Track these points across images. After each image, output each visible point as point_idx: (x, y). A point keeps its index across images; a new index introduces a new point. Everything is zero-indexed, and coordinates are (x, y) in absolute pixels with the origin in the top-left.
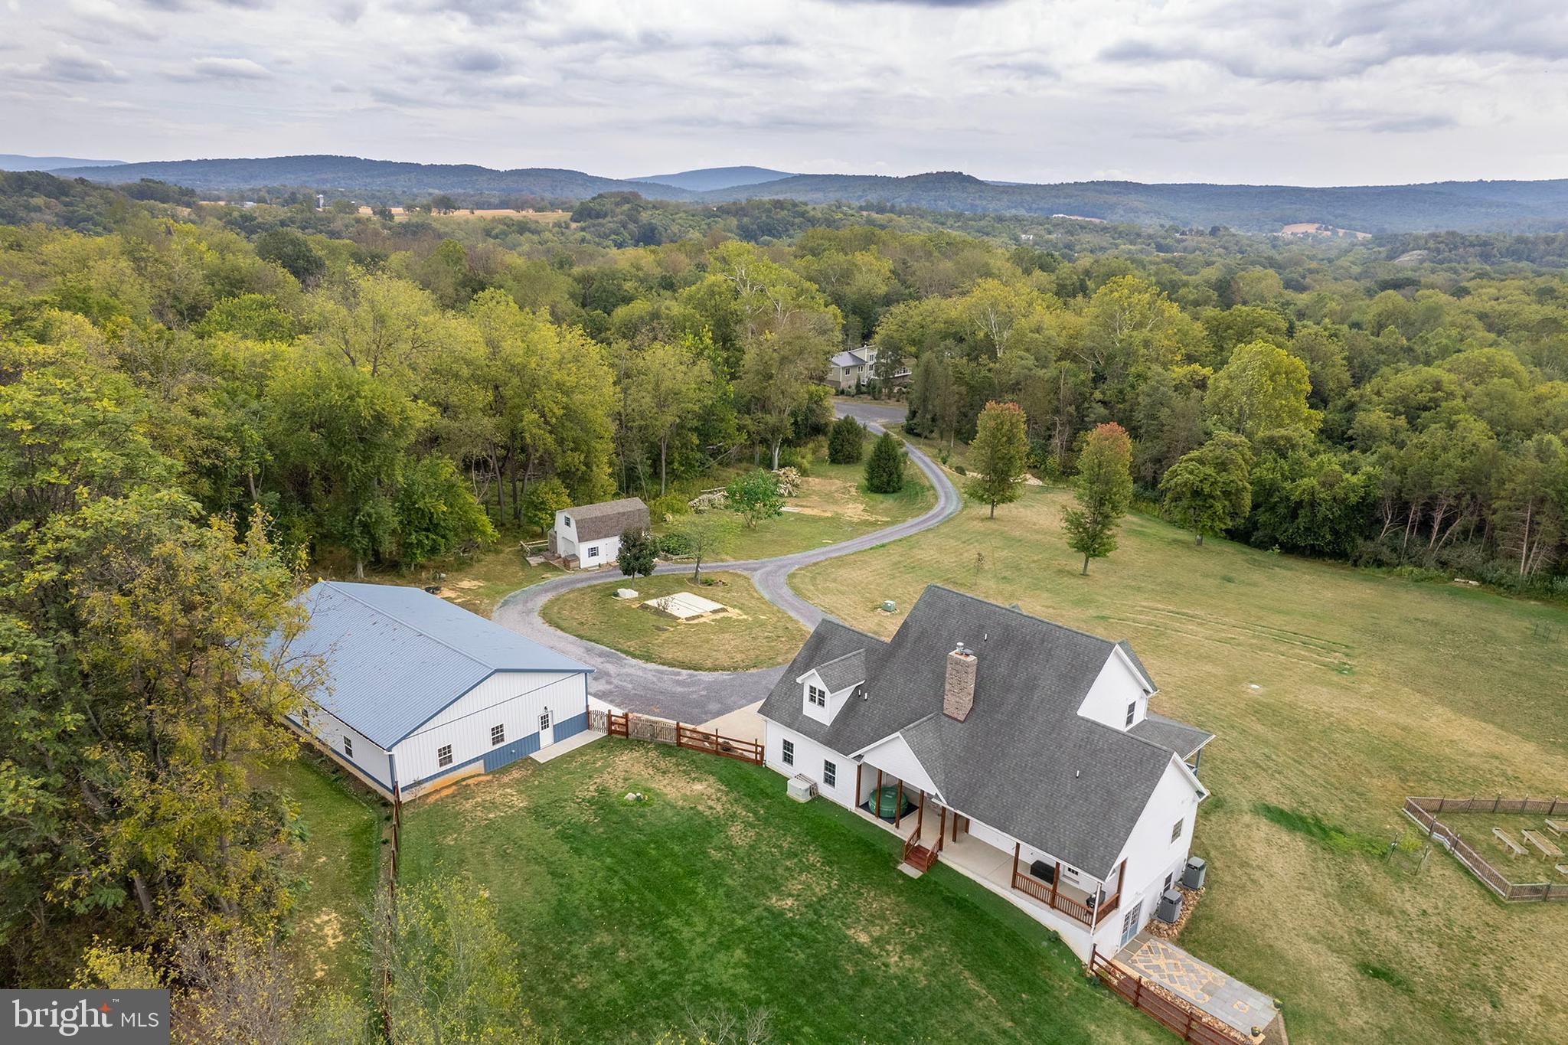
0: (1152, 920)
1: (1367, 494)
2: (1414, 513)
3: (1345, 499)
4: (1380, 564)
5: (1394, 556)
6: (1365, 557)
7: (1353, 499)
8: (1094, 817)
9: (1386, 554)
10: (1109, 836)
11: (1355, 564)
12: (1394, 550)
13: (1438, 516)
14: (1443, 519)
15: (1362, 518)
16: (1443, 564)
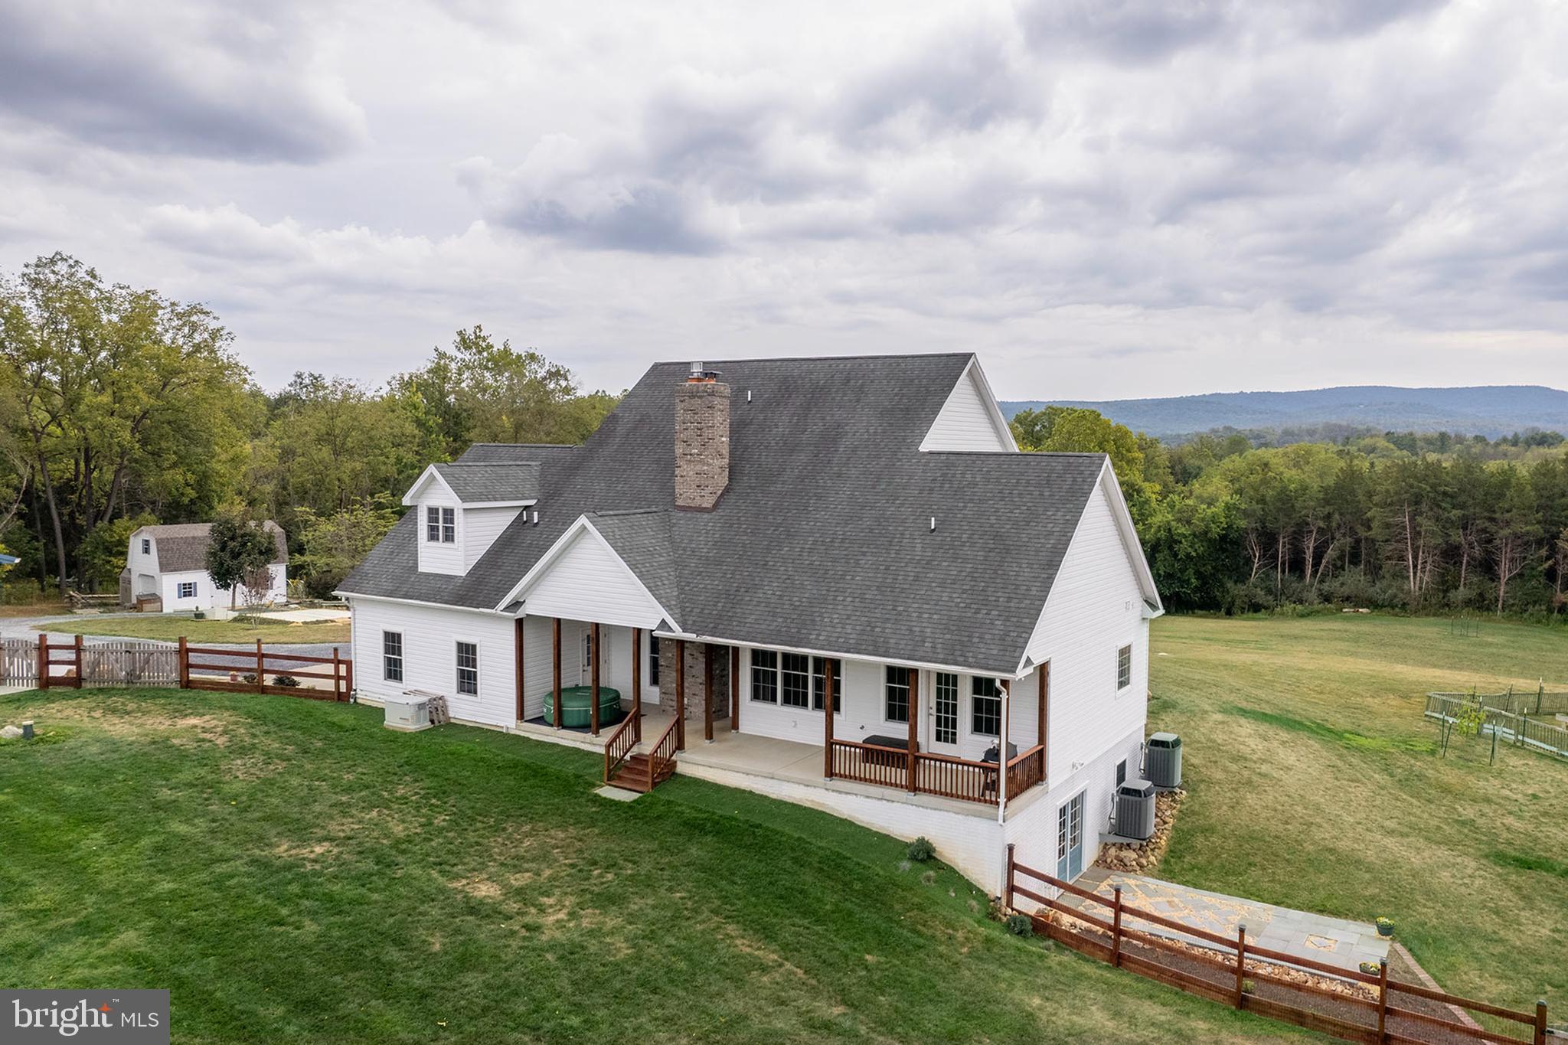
0: (1105, 847)
1: (1230, 527)
2: (1282, 548)
3: (1206, 533)
4: (1256, 608)
5: (1270, 598)
6: (1238, 602)
7: (1215, 531)
8: (974, 579)
9: (1261, 596)
10: (1009, 600)
11: (1229, 613)
12: (1269, 591)
13: (1310, 546)
14: (1315, 548)
15: (1227, 557)
16: (1327, 599)
